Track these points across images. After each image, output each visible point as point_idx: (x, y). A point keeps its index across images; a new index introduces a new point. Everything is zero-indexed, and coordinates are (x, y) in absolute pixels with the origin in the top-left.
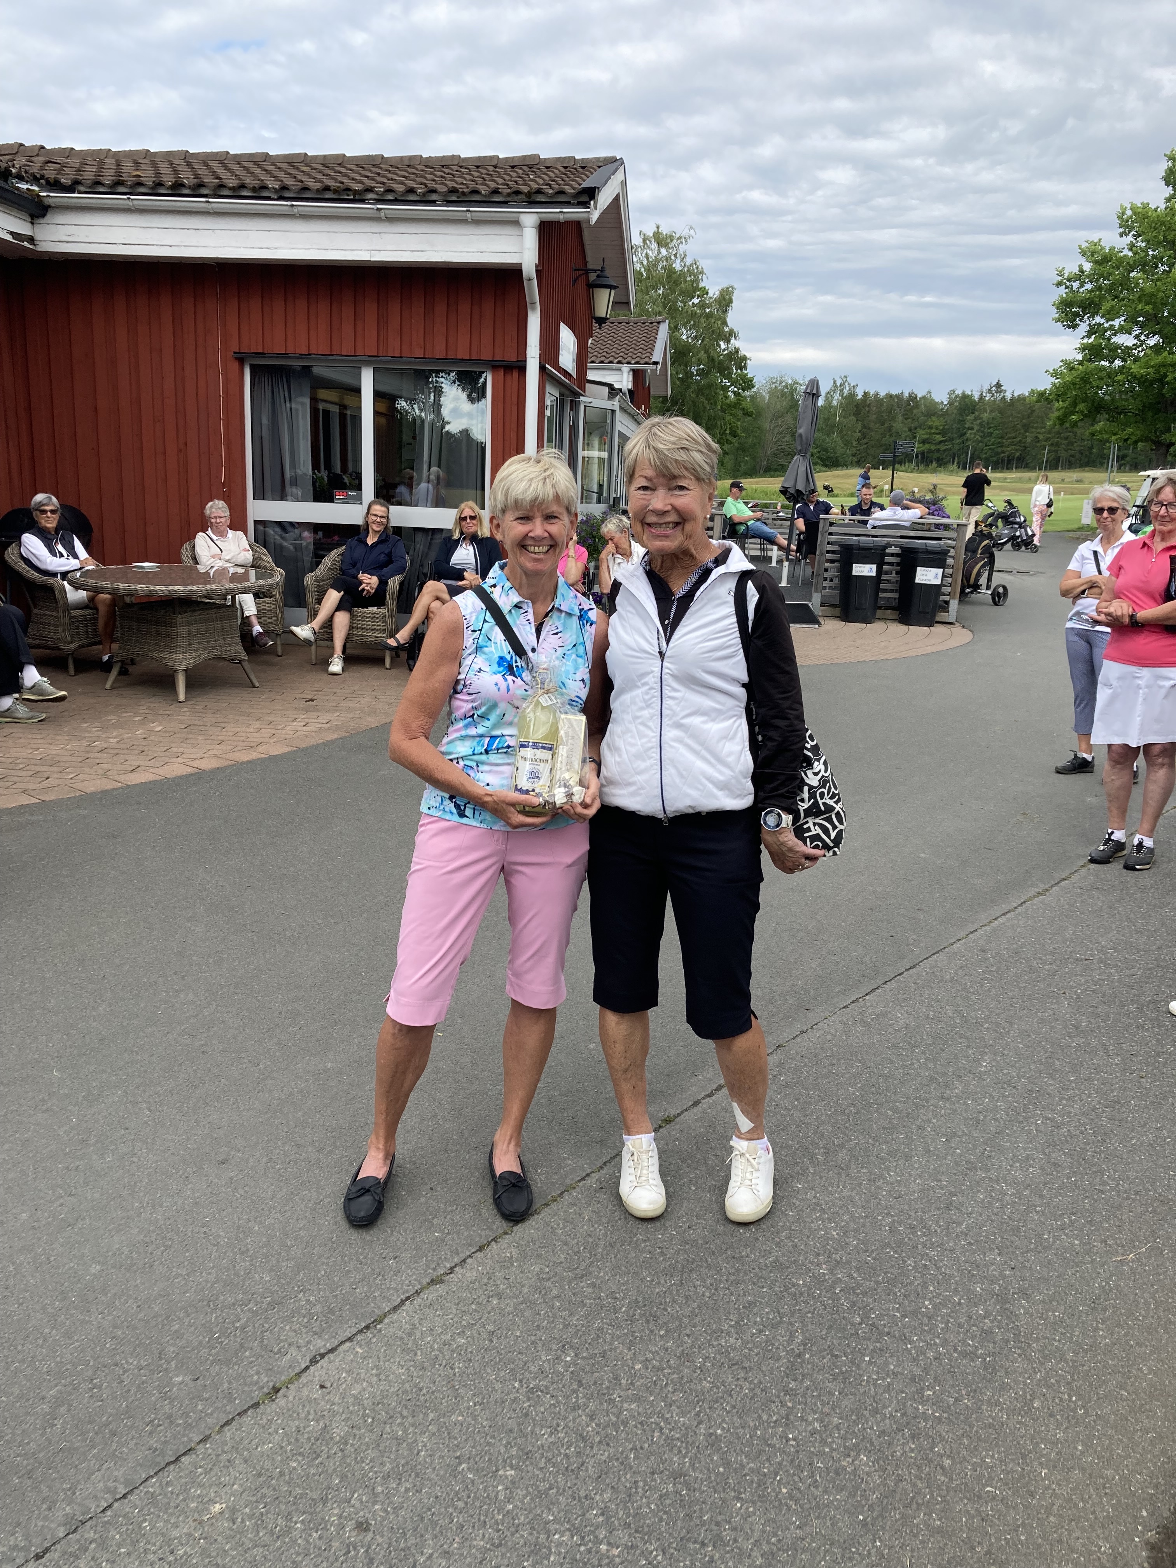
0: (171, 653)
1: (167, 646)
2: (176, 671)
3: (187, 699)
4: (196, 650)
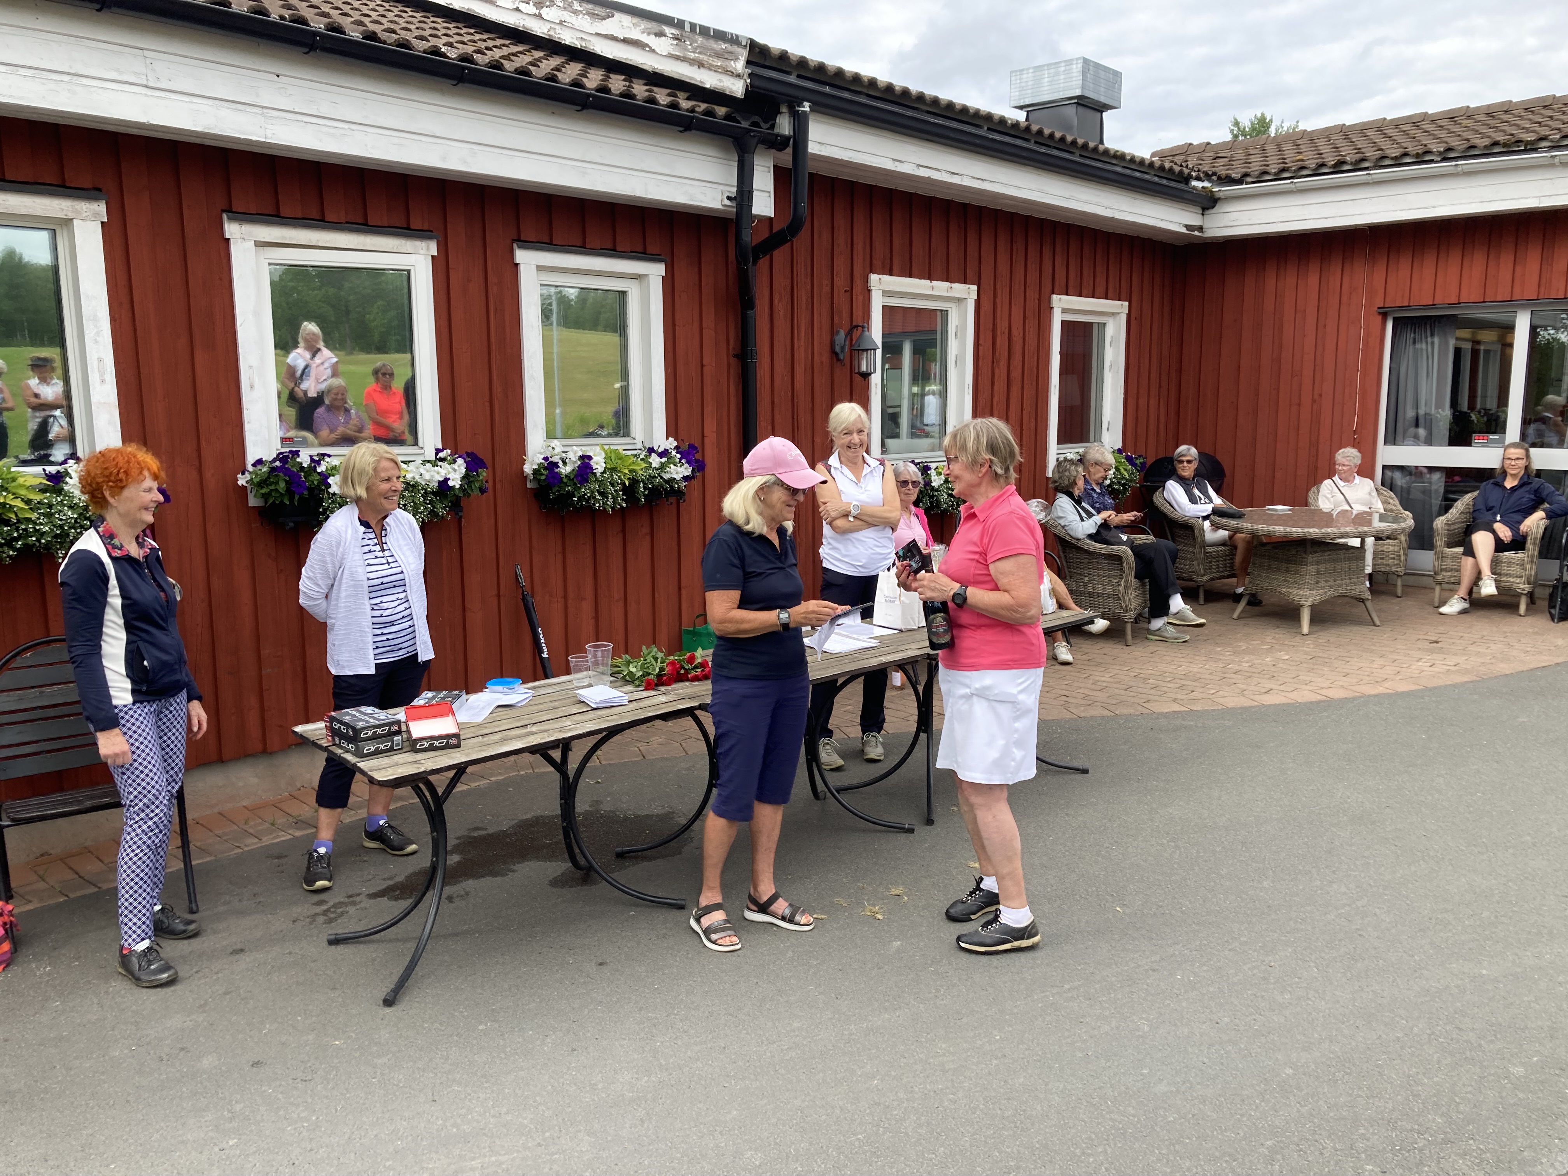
0: (1298, 589)
1: (1296, 582)
2: (1302, 606)
3: (1310, 632)
4: (1322, 588)
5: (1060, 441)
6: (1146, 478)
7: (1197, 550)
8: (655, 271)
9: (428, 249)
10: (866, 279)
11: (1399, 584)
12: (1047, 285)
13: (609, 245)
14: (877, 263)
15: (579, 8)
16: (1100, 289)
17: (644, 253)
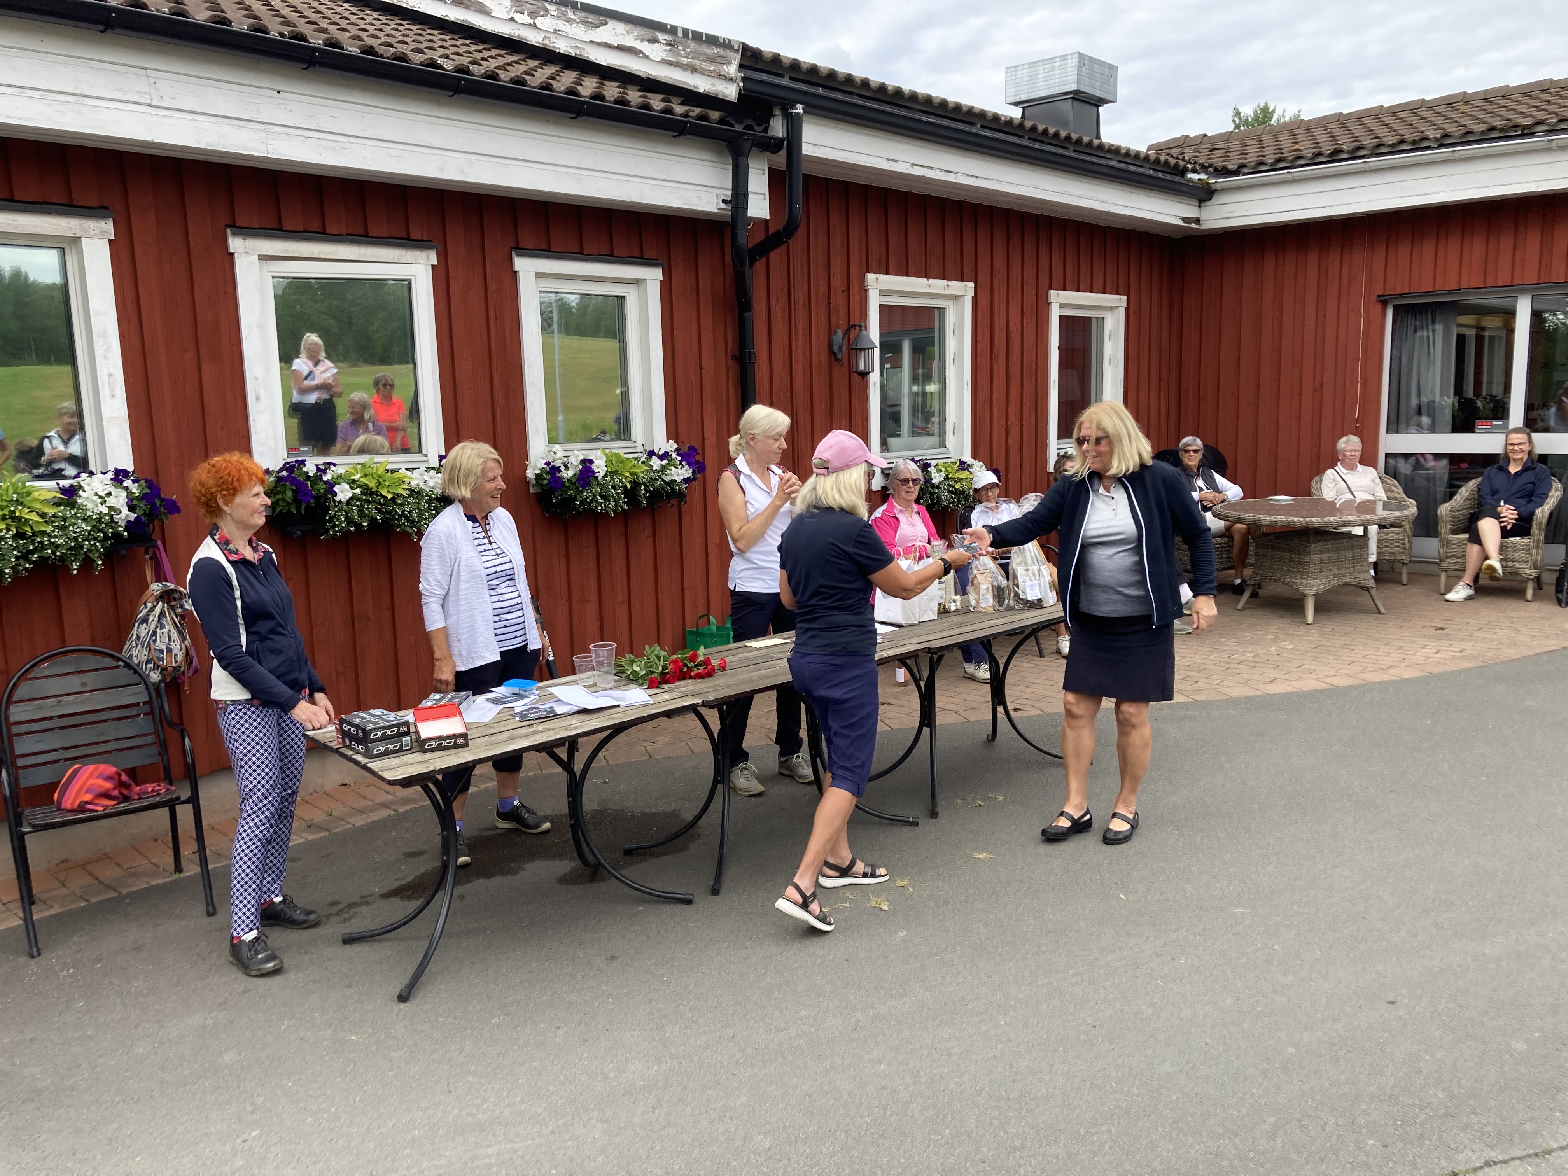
0: (1302, 578)
1: (1298, 572)
2: (1306, 595)
3: (1315, 622)
4: (1326, 577)
5: (1060, 436)
8: (653, 276)
9: (428, 259)
10: (863, 280)
11: (1405, 571)
12: (1044, 281)
13: (606, 251)
14: (873, 263)
15: (573, 17)
16: (1099, 283)
17: (641, 258)
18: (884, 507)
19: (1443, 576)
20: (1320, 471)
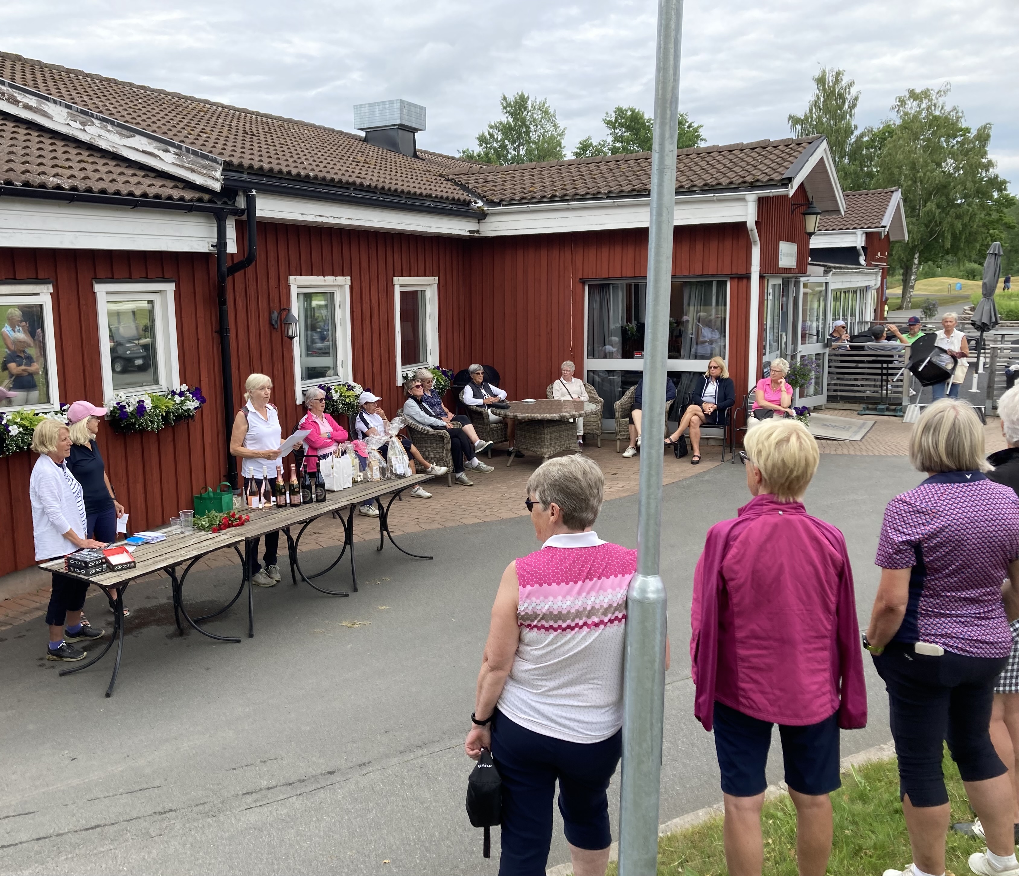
4: (554, 447)
5: (404, 364)
6: (454, 383)
7: (485, 427)
8: (170, 287)
9: (48, 289)
10: (287, 280)
11: (599, 439)
12: (390, 272)
13: (144, 276)
14: (293, 269)
15: (111, 129)
16: (421, 271)
17: (163, 278)
18: (306, 416)
19: (618, 442)
20: (552, 382)
